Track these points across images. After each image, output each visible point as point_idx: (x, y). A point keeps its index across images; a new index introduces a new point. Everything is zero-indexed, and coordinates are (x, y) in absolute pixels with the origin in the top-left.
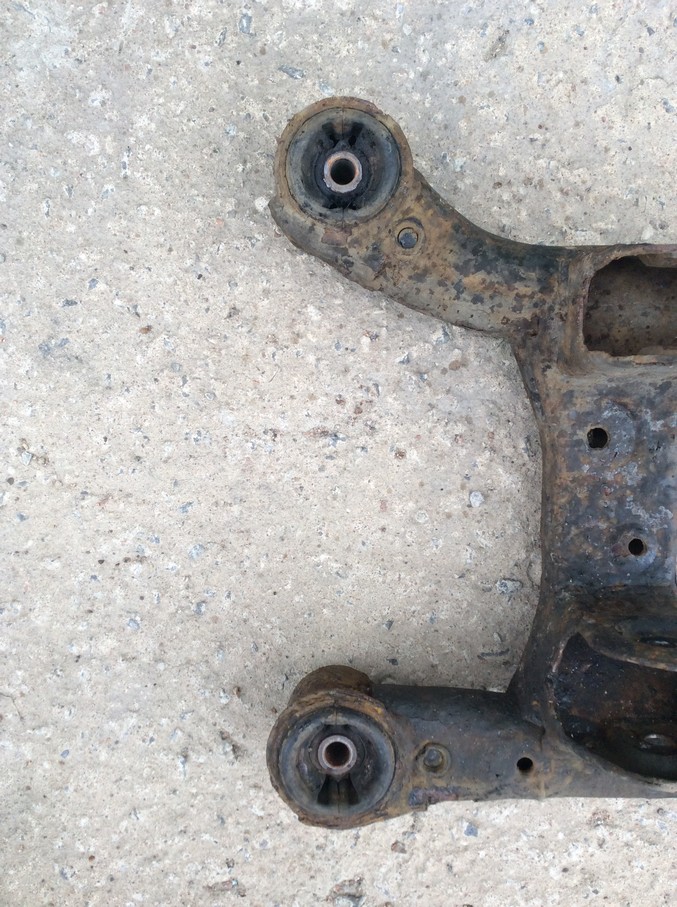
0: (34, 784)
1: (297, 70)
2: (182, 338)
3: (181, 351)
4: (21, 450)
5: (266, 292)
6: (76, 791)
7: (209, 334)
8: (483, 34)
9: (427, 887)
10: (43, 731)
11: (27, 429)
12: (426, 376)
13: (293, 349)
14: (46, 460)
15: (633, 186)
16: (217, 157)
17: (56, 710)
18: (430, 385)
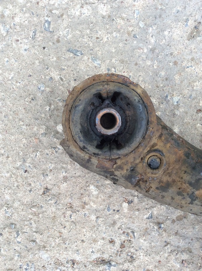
1: (78, 51)
2: (16, 209)
3: (15, 216)
5: (65, 179)
7: (32, 205)
8: (187, 25)
12: (162, 226)
13: (82, 213)
16: (34, 103)
18: (165, 231)
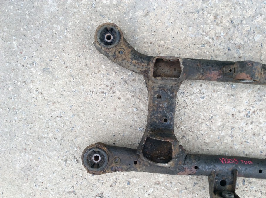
0: (32, 165)
1: (104, 16)
2: (74, 70)
3: (74, 72)
4: (37, 91)
5: (93, 61)
6: (41, 167)
7: (80, 69)
8: (144, 11)
9: (118, 196)
10: (35, 153)
11: (38, 86)
12: (126, 82)
13: (98, 74)
14: (42, 93)
15: (173, 45)
16: (85, 32)
17: (38, 148)
18: (127, 84)
